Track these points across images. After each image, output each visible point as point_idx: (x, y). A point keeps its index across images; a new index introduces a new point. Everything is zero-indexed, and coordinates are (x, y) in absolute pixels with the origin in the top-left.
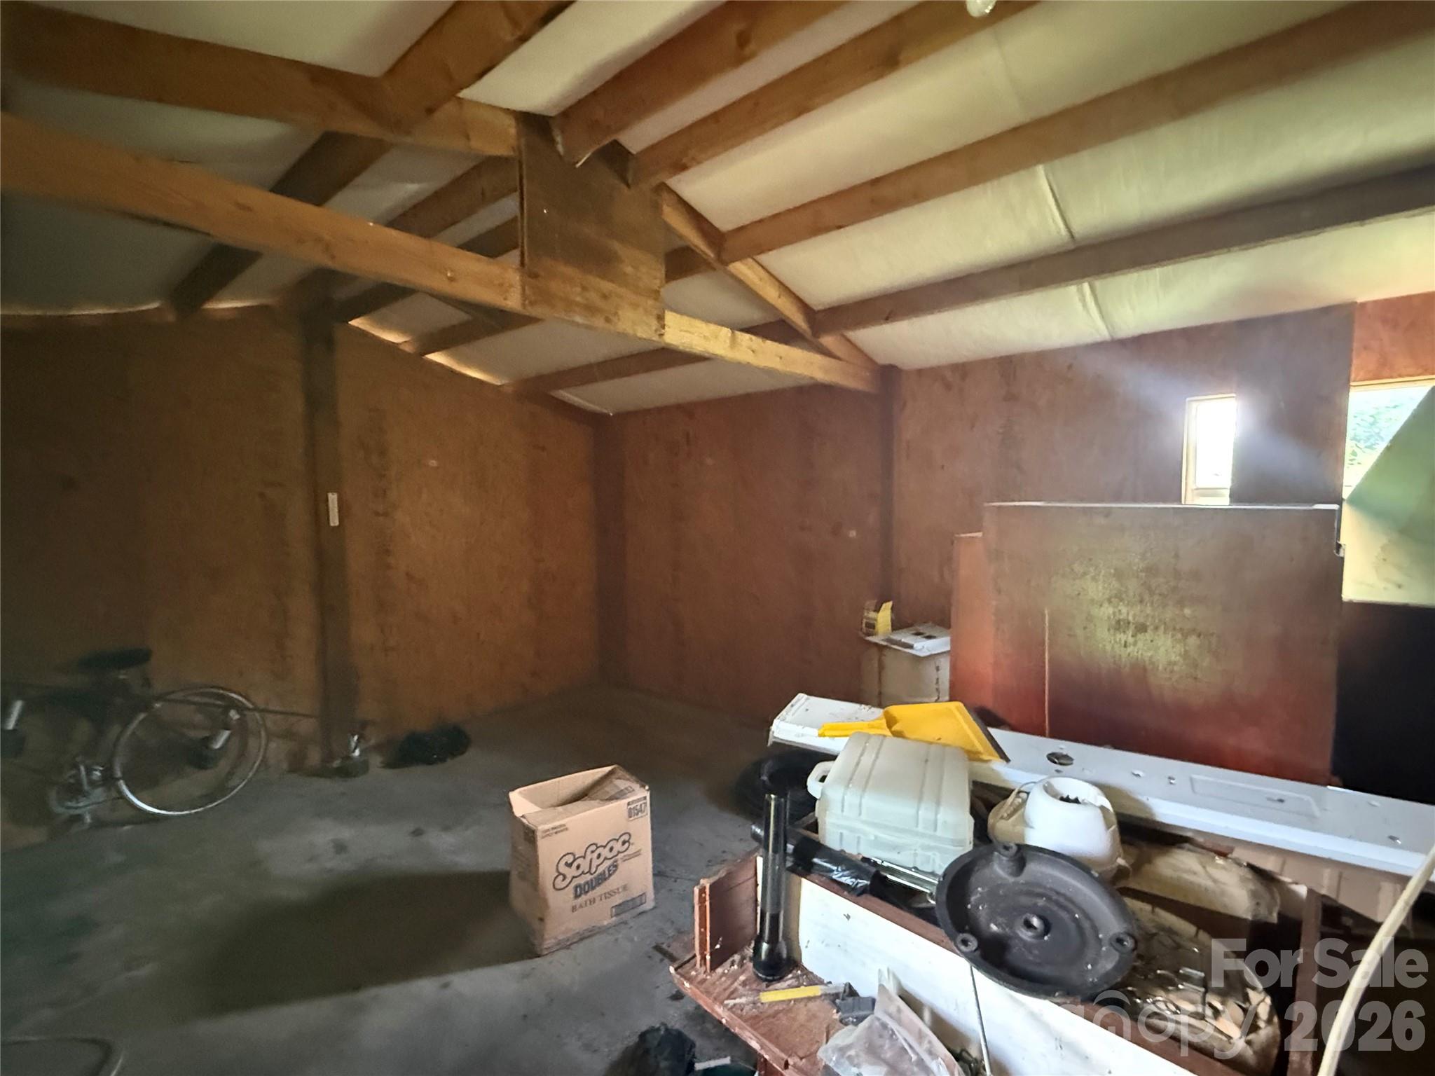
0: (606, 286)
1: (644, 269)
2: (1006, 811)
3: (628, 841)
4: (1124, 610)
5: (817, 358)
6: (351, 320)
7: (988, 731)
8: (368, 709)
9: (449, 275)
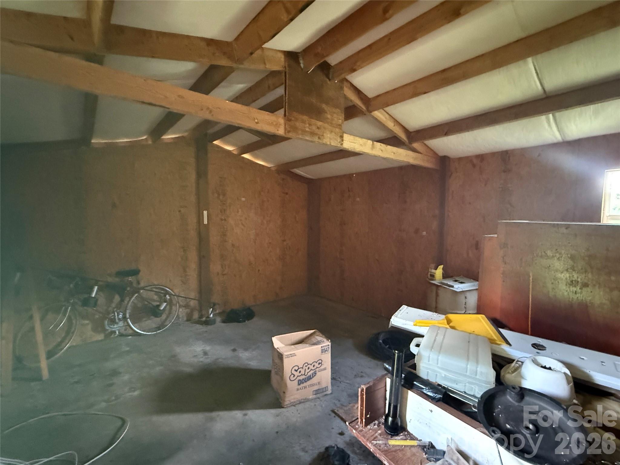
0: (319, 123)
1: (335, 115)
2: (511, 370)
3: (321, 363)
4: (575, 276)
5: (410, 153)
6: (214, 141)
7: (499, 330)
8: (216, 298)
9: (256, 121)
